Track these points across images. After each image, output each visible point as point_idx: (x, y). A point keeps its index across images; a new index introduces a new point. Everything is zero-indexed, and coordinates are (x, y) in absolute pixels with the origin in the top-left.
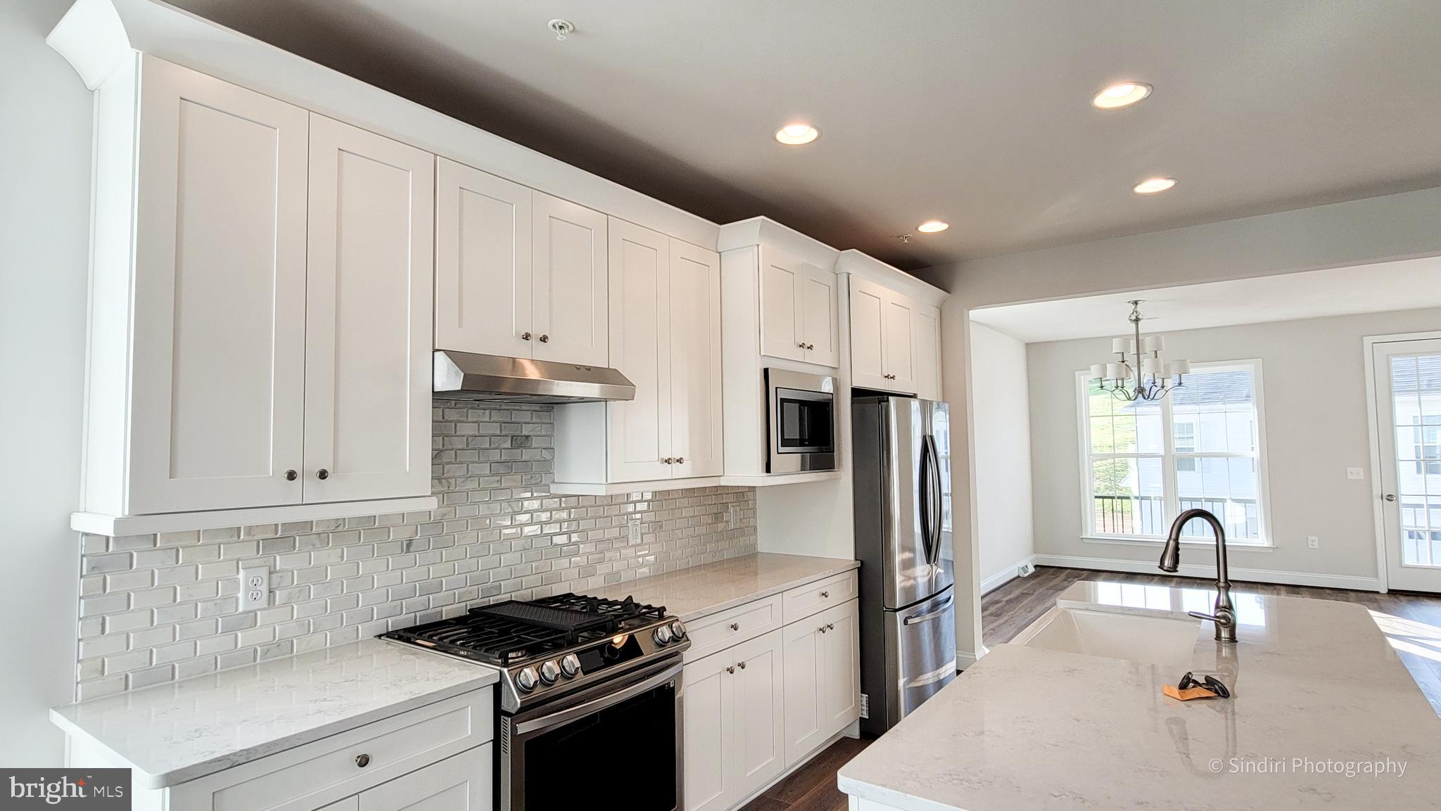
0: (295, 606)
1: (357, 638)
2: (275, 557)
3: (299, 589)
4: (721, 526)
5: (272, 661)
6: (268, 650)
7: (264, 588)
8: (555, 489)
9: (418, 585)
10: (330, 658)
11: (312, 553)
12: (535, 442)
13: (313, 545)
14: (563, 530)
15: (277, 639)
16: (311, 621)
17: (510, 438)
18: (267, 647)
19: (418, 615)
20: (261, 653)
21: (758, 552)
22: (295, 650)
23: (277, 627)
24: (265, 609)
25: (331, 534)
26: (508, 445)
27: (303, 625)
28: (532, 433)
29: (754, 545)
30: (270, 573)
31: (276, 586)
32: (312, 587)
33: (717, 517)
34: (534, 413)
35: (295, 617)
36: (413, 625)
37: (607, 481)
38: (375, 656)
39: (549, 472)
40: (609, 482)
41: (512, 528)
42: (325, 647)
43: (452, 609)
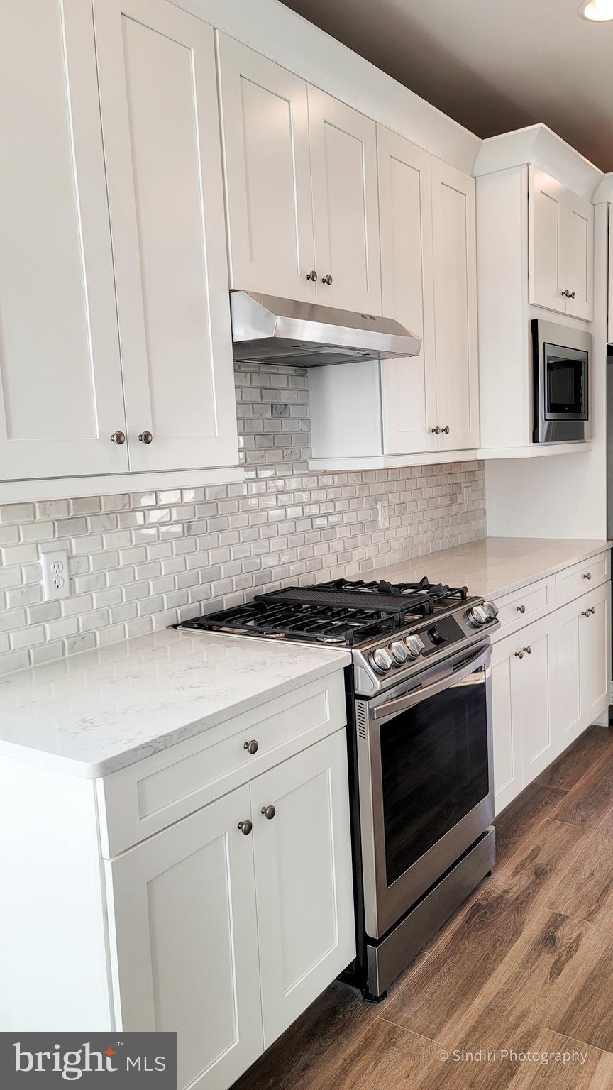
0: (94, 595)
1: (152, 630)
2: (70, 540)
3: (95, 576)
4: (455, 508)
5: (77, 655)
6: (75, 643)
7: (64, 574)
8: (314, 466)
9: (200, 572)
10: (130, 653)
11: (104, 536)
12: (294, 412)
13: (104, 527)
14: (322, 512)
15: (81, 631)
16: (110, 610)
17: (270, 406)
18: (74, 639)
19: (202, 604)
20: (69, 645)
21: (487, 538)
22: (98, 643)
23: (80, 618)
24: (67, 598)
25: (118, 515)
26: (269, 415)
27: (103, 614)
28: (290, 402)
29: (484, 529)
30: (69, 558)
31: (74, 573)
32: (107, 573)
33: (452, 498)
34: (290, 377)
35: (95, 607)
36: (199, 616)
37: (383, 453)
38: (169, 648)
39: (306, 447)
40: (386, 453)
41: (277, 509)
42: (124, 640)
43: (232, 597)
